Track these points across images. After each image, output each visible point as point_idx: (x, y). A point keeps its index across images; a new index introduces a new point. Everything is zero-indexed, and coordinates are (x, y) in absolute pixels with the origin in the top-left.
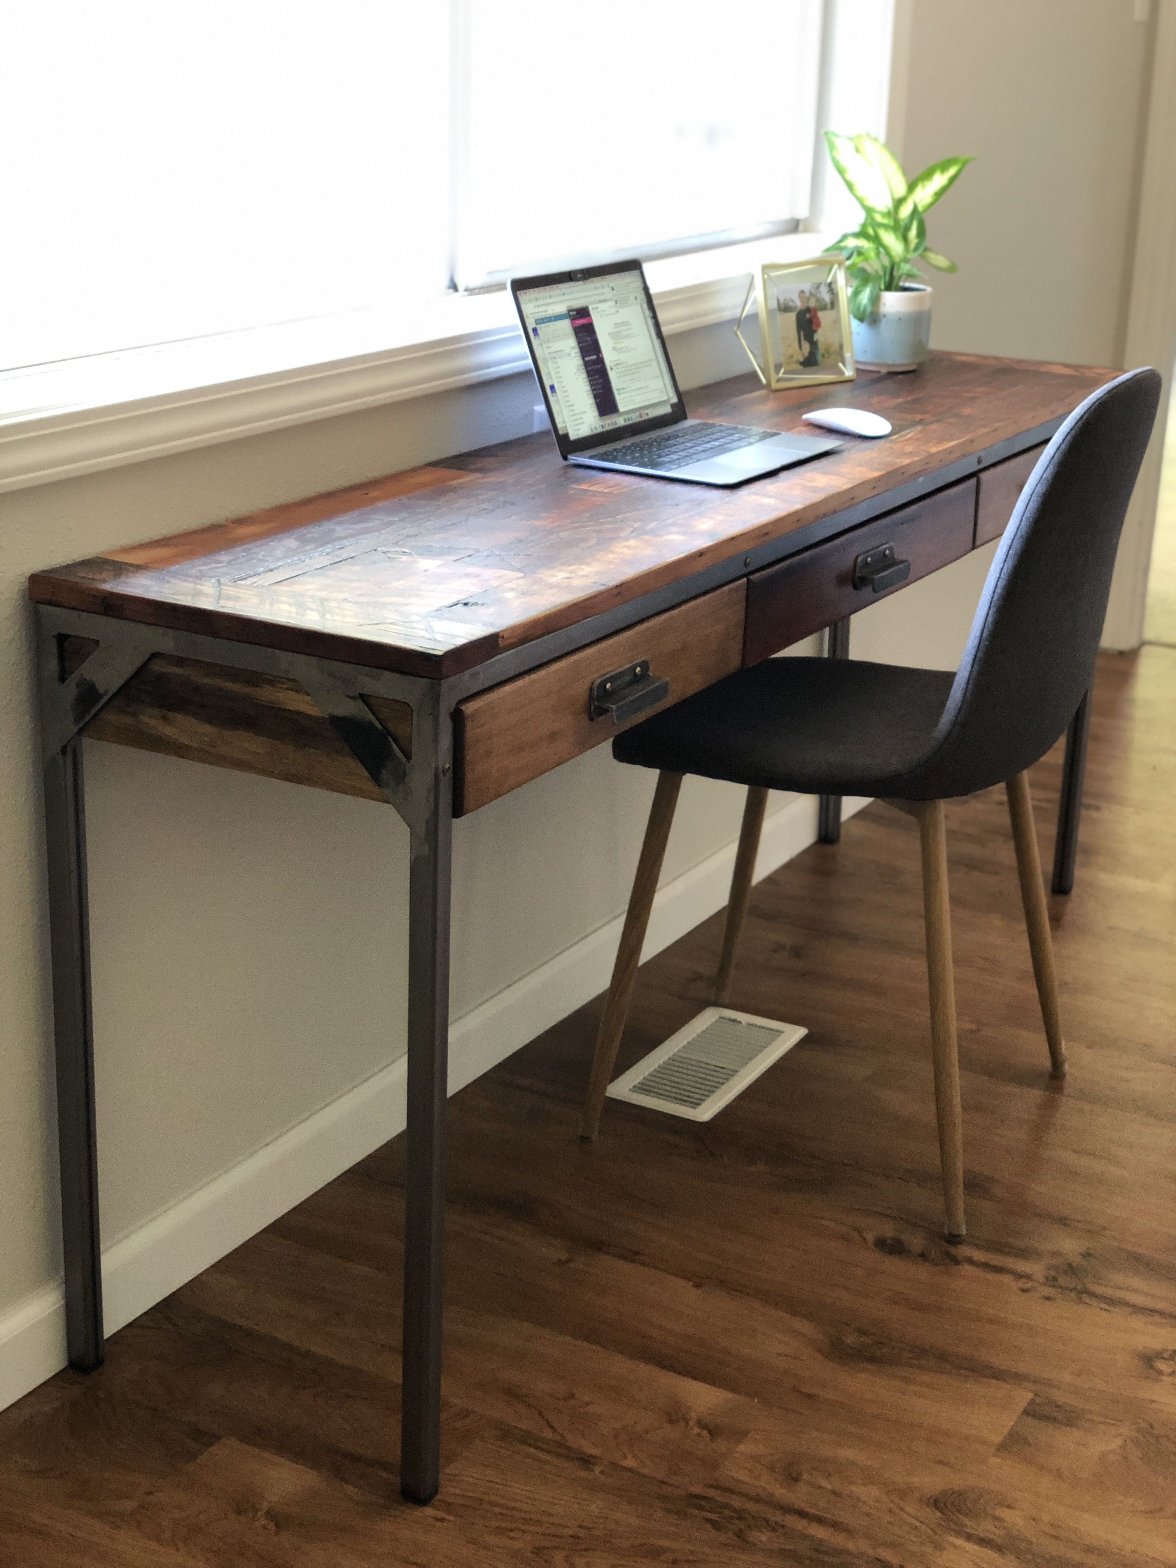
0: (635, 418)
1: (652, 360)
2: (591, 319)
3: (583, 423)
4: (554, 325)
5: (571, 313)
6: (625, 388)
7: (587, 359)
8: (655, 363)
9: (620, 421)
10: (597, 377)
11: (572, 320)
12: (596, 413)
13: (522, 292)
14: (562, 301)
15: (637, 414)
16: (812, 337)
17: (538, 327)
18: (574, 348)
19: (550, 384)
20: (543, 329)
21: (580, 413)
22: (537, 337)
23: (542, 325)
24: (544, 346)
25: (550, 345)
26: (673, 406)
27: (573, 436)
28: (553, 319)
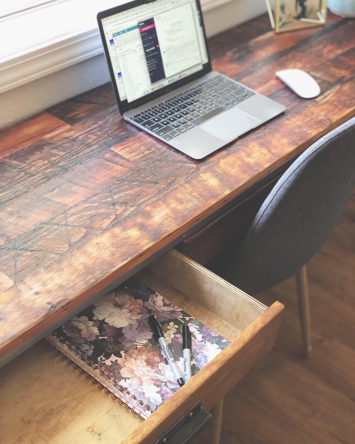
0: (177, 78)
1: (193, 41)
2: (154, 25)
3: (139, 90)
4: (127, 35)
5: (140, 25)
6: (172, 62)
7: (147, 51)
8: (196, 43)
9: (165, 83)
10: (154, 60)
11: (140, 28)
12: (150, 82)
13: (105, 19)
14: (135, 18)
15: (179, 75)
16: (304, 3)
17: (114, 38)
18: (139, 46)
19: (119, 72)
20: (117, 40)
21: (137, 85)
22: (112, 45)
23: (118, 37)
24: (117, 49)
25: (122, 48)
26: (204, 65)
27: (130, 100)
28: (126, 31)
